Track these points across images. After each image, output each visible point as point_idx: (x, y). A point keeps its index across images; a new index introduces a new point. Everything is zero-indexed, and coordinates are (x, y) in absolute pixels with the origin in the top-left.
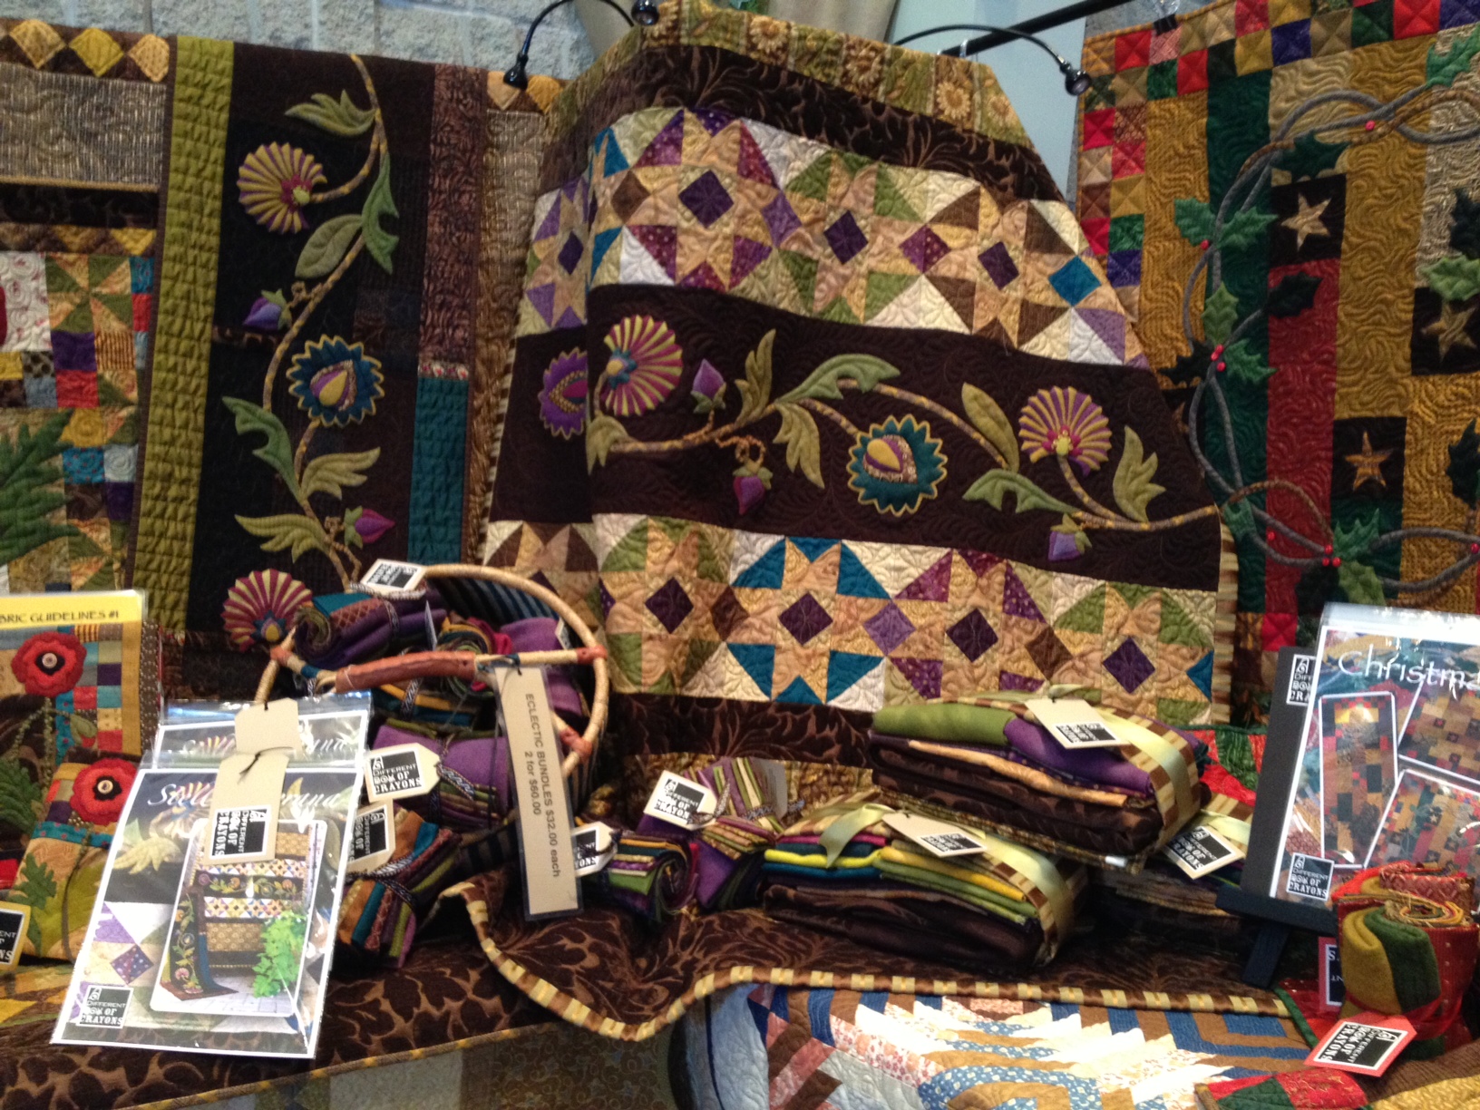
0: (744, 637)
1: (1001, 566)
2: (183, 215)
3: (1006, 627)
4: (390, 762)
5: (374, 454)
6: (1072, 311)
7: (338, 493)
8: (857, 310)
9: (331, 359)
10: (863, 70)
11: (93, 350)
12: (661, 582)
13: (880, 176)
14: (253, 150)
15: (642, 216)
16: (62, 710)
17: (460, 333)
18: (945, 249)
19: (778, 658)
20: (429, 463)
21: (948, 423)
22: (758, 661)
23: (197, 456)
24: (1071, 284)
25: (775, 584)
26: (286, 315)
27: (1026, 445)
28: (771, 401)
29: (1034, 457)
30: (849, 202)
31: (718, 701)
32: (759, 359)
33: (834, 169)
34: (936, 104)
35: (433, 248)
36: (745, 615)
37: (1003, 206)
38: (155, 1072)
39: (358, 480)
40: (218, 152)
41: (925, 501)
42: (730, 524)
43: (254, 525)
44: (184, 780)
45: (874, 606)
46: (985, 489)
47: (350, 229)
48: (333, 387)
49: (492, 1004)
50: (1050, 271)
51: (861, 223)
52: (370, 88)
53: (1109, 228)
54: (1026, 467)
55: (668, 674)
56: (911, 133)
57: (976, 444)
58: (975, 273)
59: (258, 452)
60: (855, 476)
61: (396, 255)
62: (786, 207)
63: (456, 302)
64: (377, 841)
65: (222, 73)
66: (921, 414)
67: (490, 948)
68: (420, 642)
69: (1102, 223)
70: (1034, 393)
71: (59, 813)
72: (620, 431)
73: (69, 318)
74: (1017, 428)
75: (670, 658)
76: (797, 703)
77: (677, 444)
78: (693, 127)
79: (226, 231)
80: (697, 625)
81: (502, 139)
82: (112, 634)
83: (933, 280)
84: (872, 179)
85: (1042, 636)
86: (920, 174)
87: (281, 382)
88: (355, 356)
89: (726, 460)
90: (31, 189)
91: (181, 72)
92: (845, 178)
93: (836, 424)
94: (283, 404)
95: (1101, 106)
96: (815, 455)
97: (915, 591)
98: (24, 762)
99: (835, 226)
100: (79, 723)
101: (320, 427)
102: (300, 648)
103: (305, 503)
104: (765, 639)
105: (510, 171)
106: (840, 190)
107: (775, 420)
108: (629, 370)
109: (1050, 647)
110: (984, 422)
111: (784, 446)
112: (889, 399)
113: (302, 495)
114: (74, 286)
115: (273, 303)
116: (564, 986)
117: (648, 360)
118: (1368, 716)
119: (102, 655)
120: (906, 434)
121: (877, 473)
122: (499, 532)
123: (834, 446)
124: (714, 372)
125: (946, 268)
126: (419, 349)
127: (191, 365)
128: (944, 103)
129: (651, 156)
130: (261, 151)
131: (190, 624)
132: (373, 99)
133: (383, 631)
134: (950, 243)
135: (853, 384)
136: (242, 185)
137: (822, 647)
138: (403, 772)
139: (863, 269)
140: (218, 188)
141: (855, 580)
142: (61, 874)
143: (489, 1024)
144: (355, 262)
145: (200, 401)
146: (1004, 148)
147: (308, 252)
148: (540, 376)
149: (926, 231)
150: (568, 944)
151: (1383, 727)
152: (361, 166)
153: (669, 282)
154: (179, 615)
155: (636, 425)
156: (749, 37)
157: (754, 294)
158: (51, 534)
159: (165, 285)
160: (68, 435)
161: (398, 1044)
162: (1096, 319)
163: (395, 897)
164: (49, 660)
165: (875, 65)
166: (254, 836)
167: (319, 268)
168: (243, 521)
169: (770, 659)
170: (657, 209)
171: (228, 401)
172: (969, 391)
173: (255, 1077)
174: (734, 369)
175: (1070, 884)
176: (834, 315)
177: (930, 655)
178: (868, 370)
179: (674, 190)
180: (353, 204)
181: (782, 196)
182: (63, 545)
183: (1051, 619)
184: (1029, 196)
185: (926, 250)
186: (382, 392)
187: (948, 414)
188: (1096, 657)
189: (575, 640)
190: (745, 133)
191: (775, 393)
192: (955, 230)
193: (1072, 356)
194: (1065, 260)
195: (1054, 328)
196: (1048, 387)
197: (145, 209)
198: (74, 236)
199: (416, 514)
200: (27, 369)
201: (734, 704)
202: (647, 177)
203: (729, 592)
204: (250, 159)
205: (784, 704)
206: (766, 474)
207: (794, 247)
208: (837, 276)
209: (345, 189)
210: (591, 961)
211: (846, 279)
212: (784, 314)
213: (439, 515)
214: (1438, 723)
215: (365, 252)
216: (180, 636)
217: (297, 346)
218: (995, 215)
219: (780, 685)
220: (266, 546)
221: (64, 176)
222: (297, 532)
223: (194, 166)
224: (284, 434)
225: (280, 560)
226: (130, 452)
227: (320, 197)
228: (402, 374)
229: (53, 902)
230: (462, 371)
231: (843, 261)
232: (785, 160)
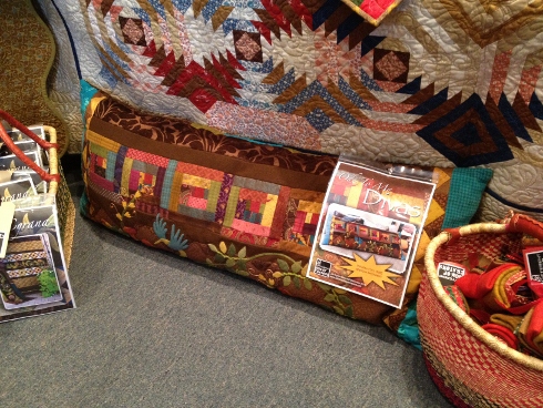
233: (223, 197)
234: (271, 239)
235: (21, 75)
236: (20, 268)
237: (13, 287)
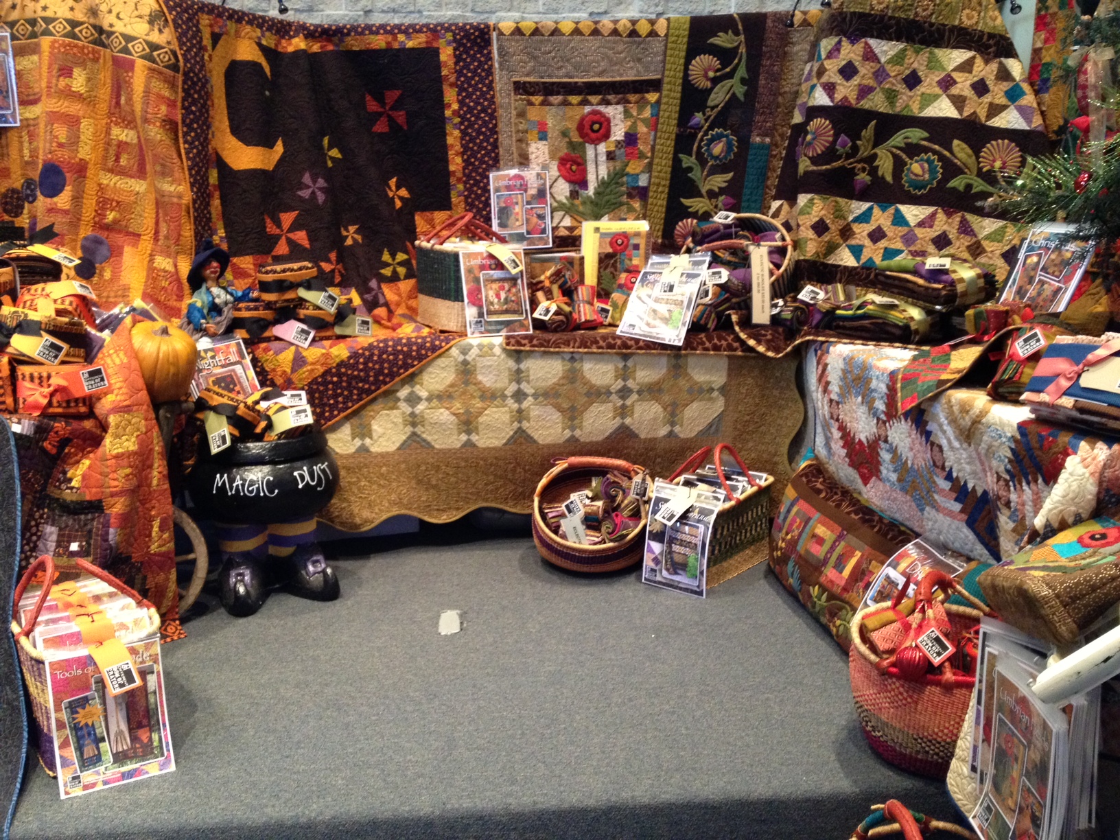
0: (853, 242)
1: (960, 214)
2: (669, 87)
3: (958, 238)
4: (714, 273)
5: (731, 174)
6: (1012, 107)
7: (717, 190)
8: (914, 110)
9: (717, 138)
10: (924, 10)
11: (637, 139)
12: (817, 219)
13: (931, 53)
14: (695, 58)
15: (824, 79)
16: (623, 257)
17: (768, 124)
18: (955, 82)
19: (864, 250)
20: (752, 177)
21: (944, 156)
22: (857, 251)
23: (669, 176)
24: (1014, 95)
25: (868, 222)
26: (703, 122)
27: (982, 165)
28: (873, 148)
29: (985, 170)
30: (915, 65)
31: (840, 266)
32: (868, 132)
33: (909, 53)
34: (961, 20)
35: (761, 90)
36: (854, 233)
37: (987, 62)
38: (641, 344)
39: (724, 185)
40: (682, 61)
41: (931, 189)
42: (851, 198)
43: (686, 202)
44: (654, 273)
45: (904, 230)
46: (957, 183)
47: (729, 85)
48: (718, 149)
49: (736, 345)
50: (1005, 89)
51: (920, 74)
52: (740, 27)
53: (1040, 68)
54: (980, 174)
55: (817, 253)
56: (947, 34)
57: (955, 165)
58: (968, 92)
59: (690, 175)
60: (905, 179)
61: (746, 94)
62: (884, 70)
63: (768, 111)
64: (707, 295)
65: (685, 30)
66: (935, 152)
67: (737, 328)
68: (729, 236)
69: (1038, 65)
70: (989, 143)
71: (620, 286)
72: (808, 162)
73: (631, 127)
74: (978, 157)
75: (817, 247)
76: (869, 267)
77: (828, 167)
78: (845, 44)
79: (683, 89)
80: (832, 235)
81: (794, 40)
82: (637, 234)
83: (948, 96)
84: (927, 55)
85: (975, 243)
86: (949, 51)
87: (700, 147)
88: (727, 136)
89: (852, 173)
90: (620, 82)
91: (671, 31)
92: (914, 55)
93: (901, 157)
94: (700, 156)
95: (1043, 13)
96: (890, 170)
97: (921, 224)
98: (612, 273)
99: (907, 76)
100: (627, 262)
101: (712, 165)
102: (693, 241)
103: (705, 194)
104: (861, 243)
105: (797, 53)
106: (912, 60)
107: (875, 156)
108: (814, 139)
109: (978, 248)
110: (961, 155)
111: (877, 167)
112: (924, 147)
113: (704, 191)
114: (632, 116)
115: (698, 117)
116: (759, 342)
117: (820, 135)
118: (1035, 259)
119: (634, 241)
120: (928, 161)
121: (914, 177)
122: (775, 204)
123: (899, 165)
124: (846, 138)
125: (955, 91)
126: (751, 132)
127: (669, 142)
128: (964, 18)
129: (829, 56)
130: (698, 58)
131: (664, 237)
132: (742, 32)
133: (718, 234)
134: (958, 80)
135: (910, 140)
136: (690, 72)
137: (882, 246)
138: (717, 276)
139: (919, 93)
140: (681, 75)
141: (899, 220)
142: (620, 303)
143: (735, 350)
144: (730, 99)
145: (671, 156)
146: (991, 36)
147: (712, 96)
148: (797, 141)
149: (949, 75)
150: (763, 332)
151: (1038, 263)
152: (734, 59)
153: (831, 104)
154: (660, 233)
155: (814, 160)
156: (871, 5)
157: (867, 107)
158: (622, 204)
159: (661, 113)
160: (628, 169)
161: (706, 349)
162: (1022, 111)
163: (710, 311)
164: (620, 242)
165: (931, 7)
166: (671, 288)
167: (716, 102)
168: (683, 200)
169: (861, 251)
170: (830, 77)
171: (681, 155)
172: (956, 142)
173: (666, 349)
174: (855, 136)
175: (929, 318)
176: (905, 113)
177: (923, 249)
178: (916, 135)
179: (836, 68)
180: (730, 75)
181: (883, 67)
182: (624, 208)
183: (980, 236)
184: (1000, 57)
185: (947, 83)
186: (736, 150)
187: (947, 153)
188: (998, 252)
189: (783, 239)
190: (866, 43)
191: (875, 145)
192: (961, 74)
193: (1010, 126)
194: (1012, 84)
195: (1003, 114)
196: (996, 140)
197: (655, 85)
198: (633, 97)
199: (744, 198)
200: (616, 146)
201: (846, 267)
202: (828, 64)
203: (848, 224)
204: (693, 62)
205: (864, 267)
206: (868, 178)
207: (887, 86)
208: (907, 96)
209: (728, 70)
210: (769, 337)
211: (911, 97)
212: (881, 114)
213: (754, 198)
214: (1053, 261)
215: (734, 94)
216: (660, 241)
217: (706, 134)
218: (982, 65)
219: (864, 259)
220: (690, 210)
221: (630, 76)
222: (701, 205)
223: (674, 67)
224: (699, 167)
225: (694, 215)
226: (647, 175)
227: (718, 74)
228: (744, 143)
229: (618, 310)
230: (768, 140)
231: (911, 90)
232: (886, 52)
233: (833, 548)
234: (845, 589)
235: (772, 434)
236: (681, 545)
237: (672, 558)
